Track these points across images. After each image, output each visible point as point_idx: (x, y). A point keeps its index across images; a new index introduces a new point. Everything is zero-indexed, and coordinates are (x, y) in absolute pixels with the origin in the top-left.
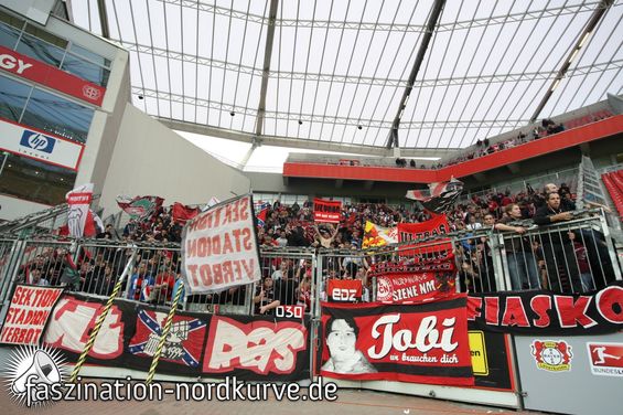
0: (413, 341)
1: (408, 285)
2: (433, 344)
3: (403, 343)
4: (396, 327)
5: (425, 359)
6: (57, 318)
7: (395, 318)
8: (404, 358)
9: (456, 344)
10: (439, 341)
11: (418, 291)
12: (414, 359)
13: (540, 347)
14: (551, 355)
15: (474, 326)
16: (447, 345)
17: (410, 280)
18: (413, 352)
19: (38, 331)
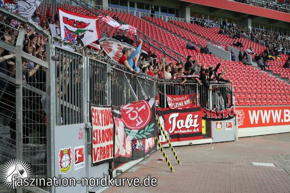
0: (184, 124)
1: (180, 101)
2: (191, 125)
3: (180, 126)
4: (177, 119)
5: (188, 131)
6: (117, 134)
7: (177, 115)
8: (181, 131)
9: (198, 124)
10: (193, 124)
11: (184, 104)
12: (184, 131)
13: (217, 124)
14: (219, 125)
15: (203, 118)
16: (195, 125)
17: (181, 99)
18: (184, 129)
19: (111, 145)
